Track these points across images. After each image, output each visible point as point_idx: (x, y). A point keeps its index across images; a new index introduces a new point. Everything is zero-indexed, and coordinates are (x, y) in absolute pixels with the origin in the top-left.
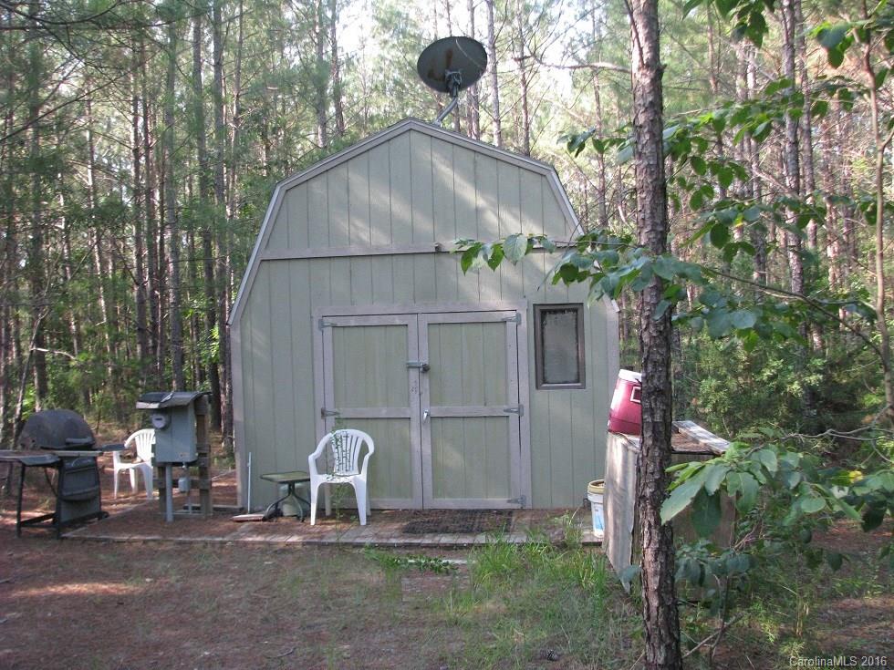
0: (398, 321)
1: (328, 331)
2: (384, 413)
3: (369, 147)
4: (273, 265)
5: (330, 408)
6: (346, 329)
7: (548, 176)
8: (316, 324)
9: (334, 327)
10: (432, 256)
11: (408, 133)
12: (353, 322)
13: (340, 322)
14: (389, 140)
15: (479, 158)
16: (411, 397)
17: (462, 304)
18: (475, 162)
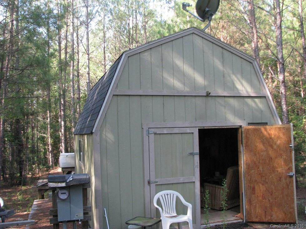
0: (188, 130)
1: (152, 136)
2: (182, 180)
3: (173, 39)
4: (119, 98)
5: (153, 179)
6: (161, 135)
7: (253, 63)
8: (145, 133)
9: (155, 134)
10: (204, 98)
11: (192, 35)
12: (165, 131)
13: (158, 131)
14: (182, 37)
15: (225, 52)
16: (195, 171)
17: (219, 122)
18: (222, 53)
